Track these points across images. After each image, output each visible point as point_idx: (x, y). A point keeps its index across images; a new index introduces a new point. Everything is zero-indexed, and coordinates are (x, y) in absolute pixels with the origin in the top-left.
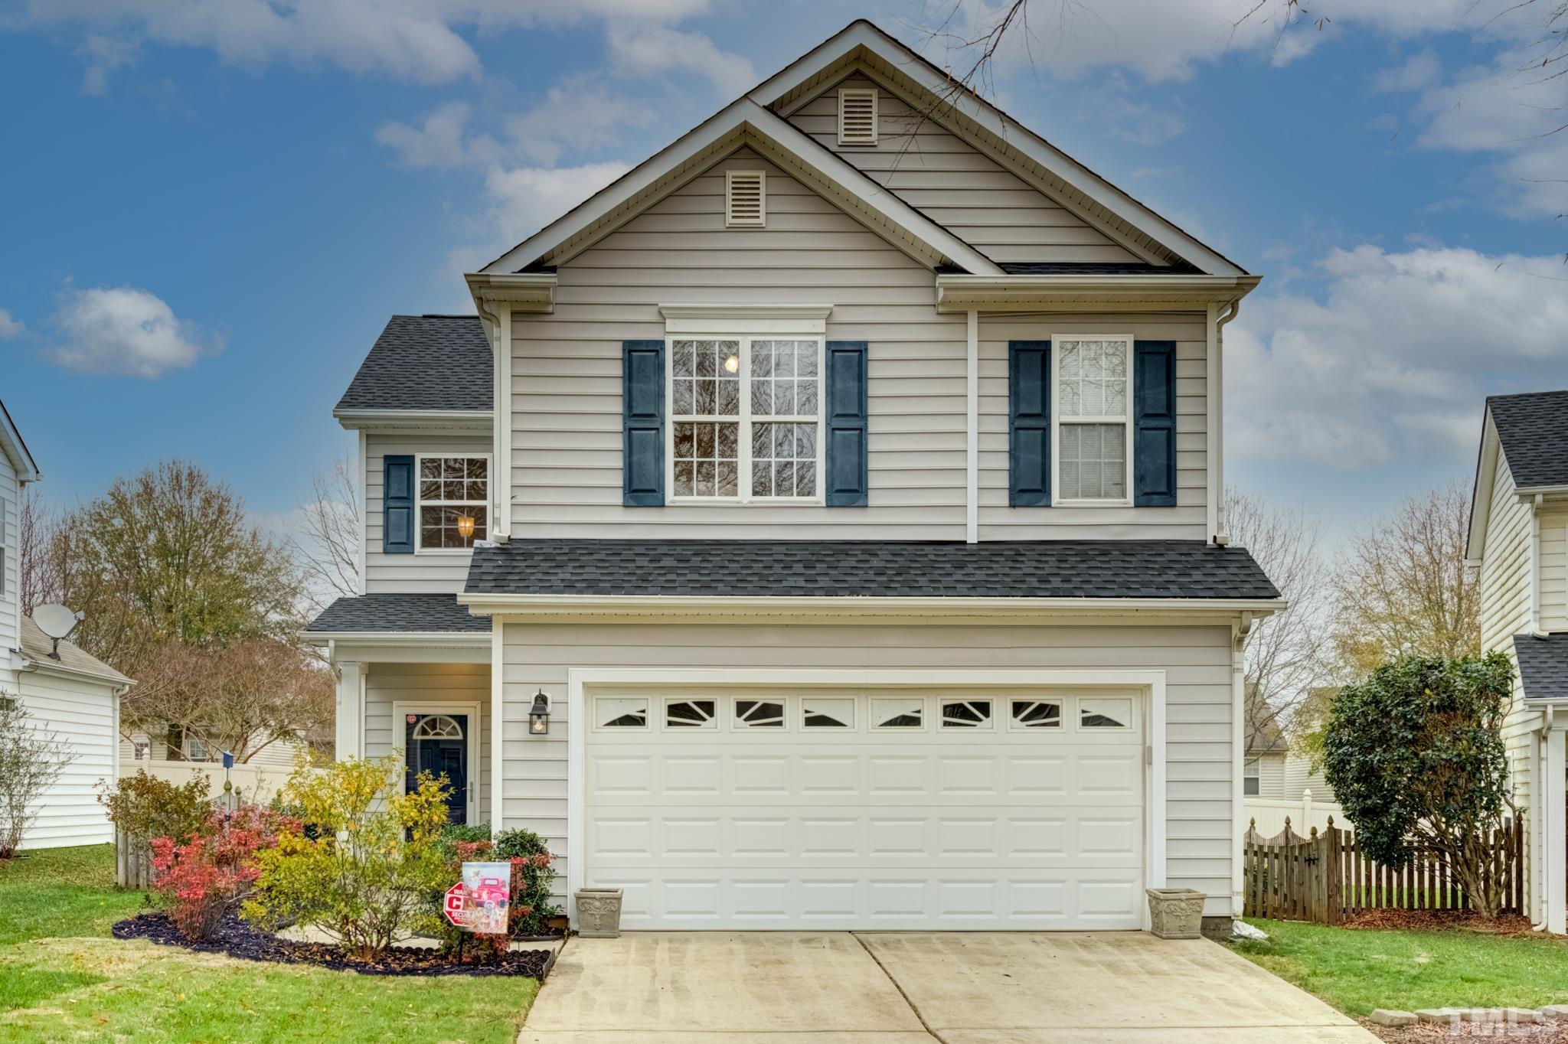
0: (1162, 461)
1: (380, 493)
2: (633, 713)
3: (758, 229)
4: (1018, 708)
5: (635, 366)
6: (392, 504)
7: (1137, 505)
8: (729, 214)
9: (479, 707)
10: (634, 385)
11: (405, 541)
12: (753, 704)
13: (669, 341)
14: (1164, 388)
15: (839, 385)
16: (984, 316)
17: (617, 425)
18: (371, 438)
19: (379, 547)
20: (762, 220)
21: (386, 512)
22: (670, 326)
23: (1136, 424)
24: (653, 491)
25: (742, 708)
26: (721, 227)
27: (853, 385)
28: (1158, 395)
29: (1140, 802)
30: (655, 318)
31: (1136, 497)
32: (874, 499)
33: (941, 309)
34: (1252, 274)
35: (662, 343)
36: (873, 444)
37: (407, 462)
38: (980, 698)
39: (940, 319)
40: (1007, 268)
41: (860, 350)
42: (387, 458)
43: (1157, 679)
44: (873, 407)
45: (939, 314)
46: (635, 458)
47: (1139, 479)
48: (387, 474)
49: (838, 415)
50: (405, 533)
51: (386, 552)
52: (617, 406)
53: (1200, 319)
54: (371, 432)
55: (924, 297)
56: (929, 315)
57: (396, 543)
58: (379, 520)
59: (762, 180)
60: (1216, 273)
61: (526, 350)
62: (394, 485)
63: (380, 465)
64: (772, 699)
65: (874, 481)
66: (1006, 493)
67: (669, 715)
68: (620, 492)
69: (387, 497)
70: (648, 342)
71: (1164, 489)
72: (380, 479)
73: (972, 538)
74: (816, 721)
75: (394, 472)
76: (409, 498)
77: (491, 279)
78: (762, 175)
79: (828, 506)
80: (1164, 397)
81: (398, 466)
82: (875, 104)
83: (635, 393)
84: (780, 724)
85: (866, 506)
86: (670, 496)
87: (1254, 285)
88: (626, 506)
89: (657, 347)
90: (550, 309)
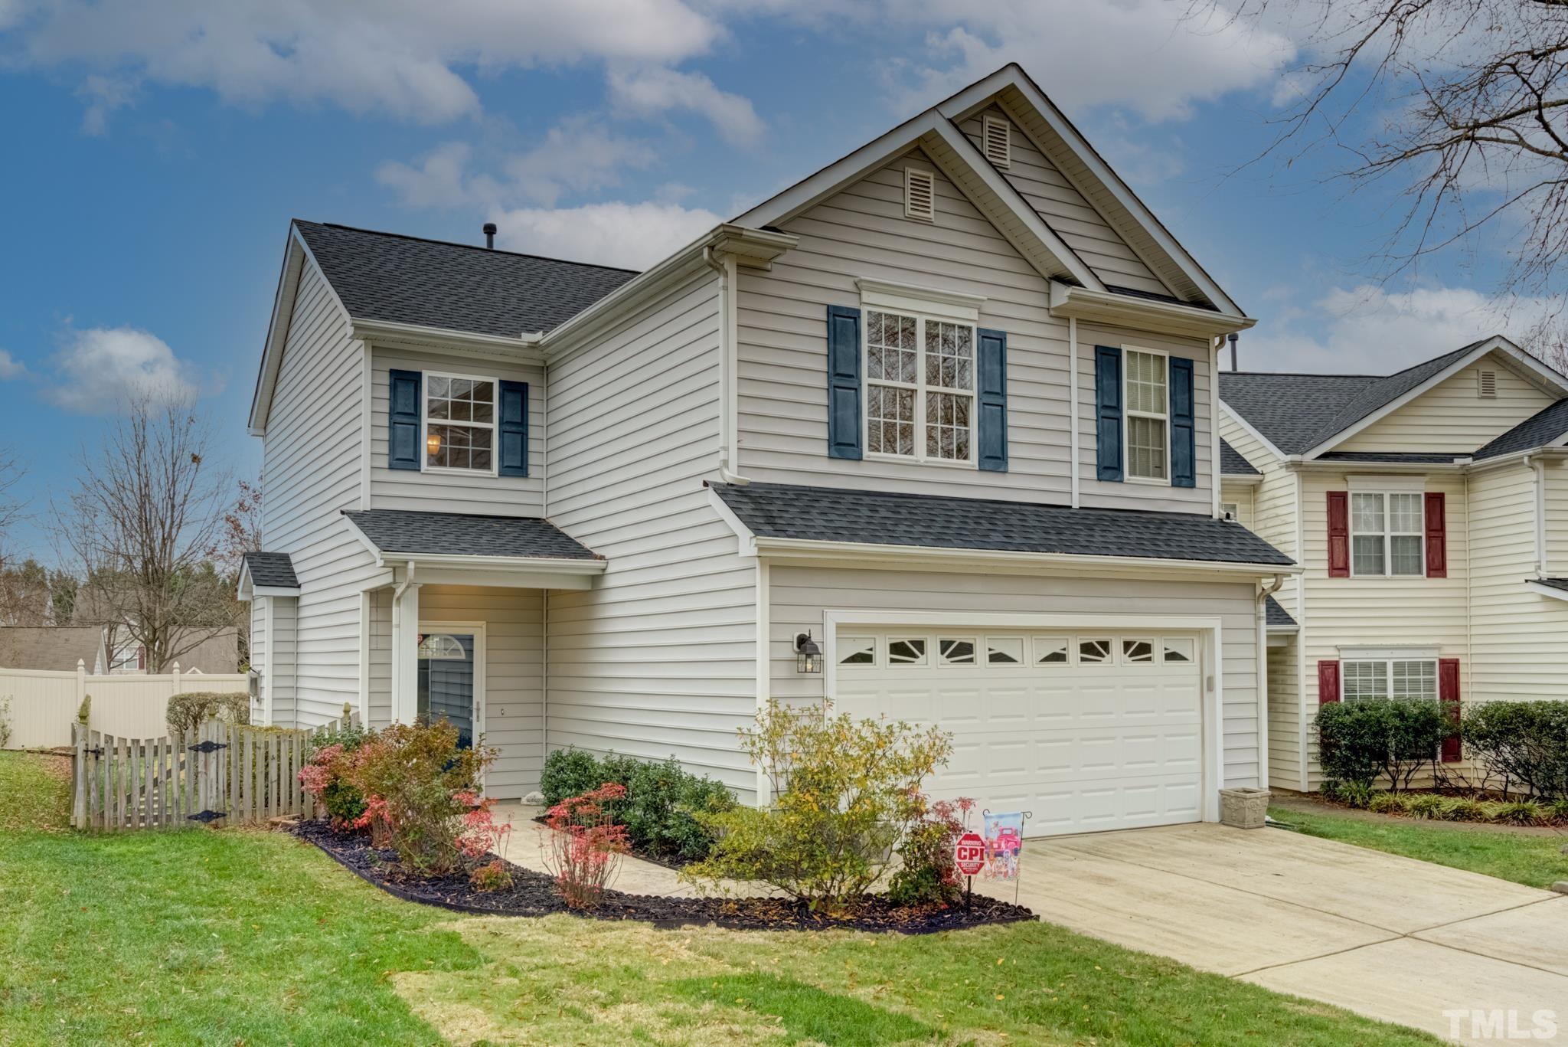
0: (1187, 452)
1: (385, 407)
2: (863, 651)
3: (927, 223)
4: (1127, 645)
5: (838, 329)
6: (399, 419)
7: (1173, 485)
8: (908, 206)
9: (484, 627)
10: (838, 347)
11: (411, 457)
12: (952, 642)
13: (864, 310)
14: (1187, 395)
15: (987, 367)
16: (1080, 322)
17: (822, 381)
18: (378, 350)
19: (384, 462)
20: (932, 215)
21: (392, 426)
22: (866, 297)
23: (1171, 421)
24: (853, 445)
25: (945, 645)
26: (901, 216)
27: (997, 367)
28: (1182, 399)
29: (1199, 720)
30: (851, 288)
31: (1172, 479)
32: (1013, 466)
33: (1052, 313)
34: (1249, 316)
35: (858, 311)
36: (1011, 420)
37: (415, 379)
38: (1103, 638)
39: (1051, 321)
40: (1109, 288)
41: (1001, 338)
42: (392, 372)
43: (1214, 623)
44: (1011, 389)
45: (1051, 316)
46: (839, 414)
47: (1174, 465)
48: (393, 388)
49: (986, 392)
50: (412, 450)
51: (391, 468)
52: (822, 365)
53: (1205, 345)
54: (377, 344)
55: (1039, 300)
56: (1043, 316)
57: (404, 459)
58: (384, 434)
59: (932, 180)
60: (1227, 312)
61: (751, 303)
62: (401, 400)
63: (385, 379)
64: (966, 638)
65: (1012, 451)
66: (1094, 469)
67: (891, 653)
68: (826, 444)
69: (392, 412)
70: (848, 309)
71: (1188, 474)
72: (385, 393)
73: (1076, 505)
74: (997, 658)
75: (401, 388)
76: (416, 414)
77: (744, 233)
78: (932, 176)
79: (980, 470)
80: (1187, 402)
81: (405, 382)
82: (1008, 133)
83: (839, 355)
84: (971, 660)
85: (1005, 472)
86: (866, 452)
87: (1252, 326)
88: (830, 457)
89: (854, 315)
90: (769, 267)
